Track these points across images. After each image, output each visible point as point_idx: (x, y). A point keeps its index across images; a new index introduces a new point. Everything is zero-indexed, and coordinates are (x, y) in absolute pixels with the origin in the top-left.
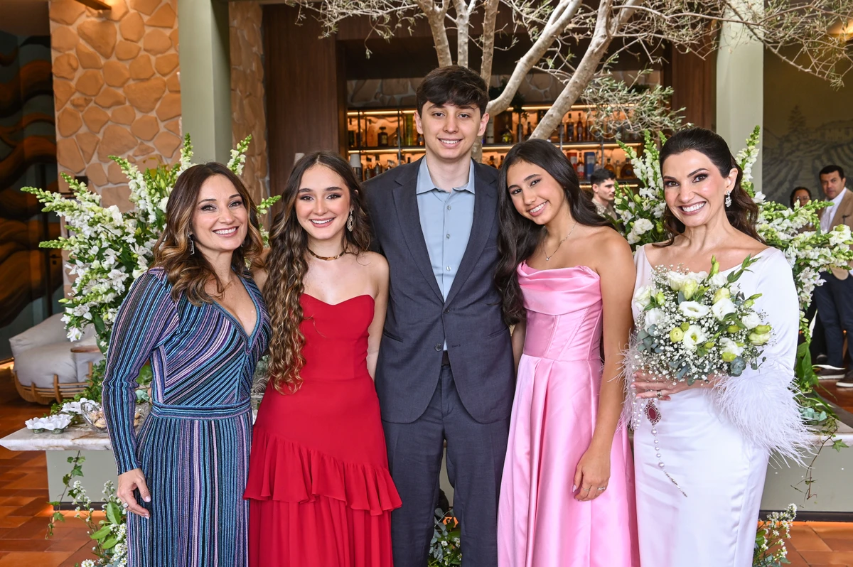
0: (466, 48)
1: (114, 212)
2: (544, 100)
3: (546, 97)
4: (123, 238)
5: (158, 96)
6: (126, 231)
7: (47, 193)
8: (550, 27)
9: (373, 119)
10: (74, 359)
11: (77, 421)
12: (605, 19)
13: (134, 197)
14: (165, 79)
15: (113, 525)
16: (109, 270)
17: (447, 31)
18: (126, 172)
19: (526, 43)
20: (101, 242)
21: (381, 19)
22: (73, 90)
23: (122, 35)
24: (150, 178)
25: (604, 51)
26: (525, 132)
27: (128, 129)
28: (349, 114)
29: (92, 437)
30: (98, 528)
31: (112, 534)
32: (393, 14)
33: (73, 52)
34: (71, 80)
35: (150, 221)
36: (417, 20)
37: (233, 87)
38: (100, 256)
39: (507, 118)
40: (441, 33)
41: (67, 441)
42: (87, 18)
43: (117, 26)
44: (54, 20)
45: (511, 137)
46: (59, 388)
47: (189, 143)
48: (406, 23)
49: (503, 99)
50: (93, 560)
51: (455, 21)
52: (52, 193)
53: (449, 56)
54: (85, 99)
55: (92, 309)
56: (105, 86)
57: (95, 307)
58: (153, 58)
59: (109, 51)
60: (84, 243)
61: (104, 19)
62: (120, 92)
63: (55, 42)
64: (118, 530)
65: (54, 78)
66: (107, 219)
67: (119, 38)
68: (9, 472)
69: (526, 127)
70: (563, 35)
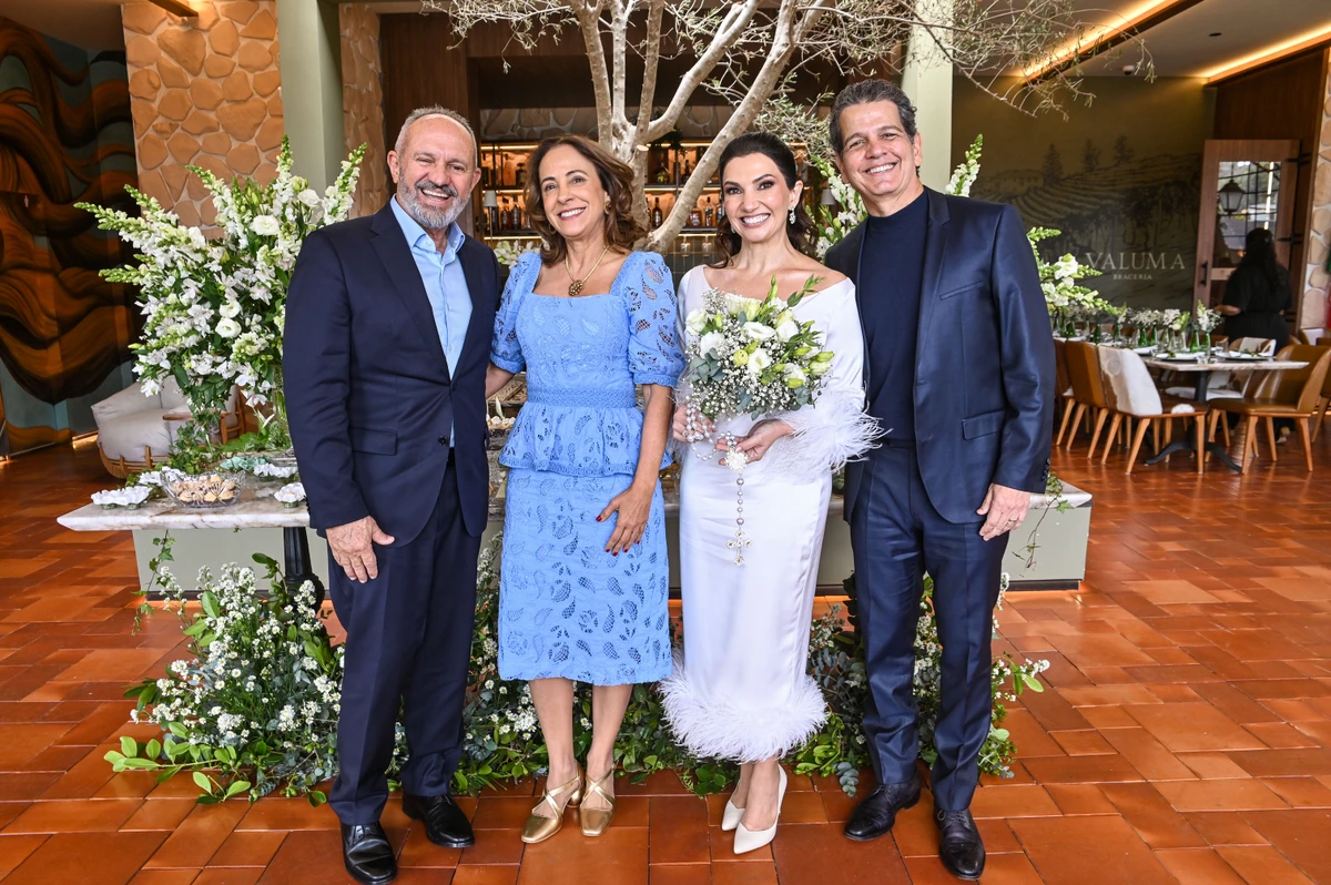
0: (623, 58)
1: (196, 234)
2: (703, 135)
3: (705, 133)
4: (205, 266)
5: (256, 121)
6: (209, 255)
7: (109, 210)
8: (720, 38)
9: (510, 154)
10: (168, 428)
11: (157, 494)
12: (787, 25)
13: (221, 219)
14: (266, 101)
15: (209, 619)
16: (190, 306)
17: (601, 35)
18: (210, 187)
19: (689, 60)
20: (179, 271)
21: (521, 25)
22: (156, 114)
23: (212, 47)
24: (239, 191)
25: (785, 62)
26: (683, 172)
27: (223, 160)
28: (483, 148)
29: (176, 513)
30: (193, 622)
31: (209, 630)
32: (535, 19)
33: (153, 68)
34: (153, 101)
35: (241, 247)
36: (566, 27)
37: (345, 108)
38: (178, 288)
39: (662, 155)
40: (595, 37)
41: (145, 519)
42: (168, 27)
43: (205, 36)
44: (128, 28)
45: (667, 176)
46: (151, 461)
47: (288, 148)
48: (551, 31)
49: (666, 120)
50: (185, 661)
51: (610, 26)
52: (115, 211)
53: (604, 65)
54: (171, 124)
55: (170, 356)
56: (194, 109)
57: (174, 353)
58: (250, 76)
59: (198, 67)
60: (157, 273)
61: (190, 28)
62: (212, 115)
63: (130, 55)
64: (216, 624)
65: (132, 99)
66: (183, 239)
67: (209, 51)
68: (95, 558)
69: (683, 166)
70: (733, 51)
